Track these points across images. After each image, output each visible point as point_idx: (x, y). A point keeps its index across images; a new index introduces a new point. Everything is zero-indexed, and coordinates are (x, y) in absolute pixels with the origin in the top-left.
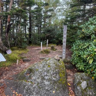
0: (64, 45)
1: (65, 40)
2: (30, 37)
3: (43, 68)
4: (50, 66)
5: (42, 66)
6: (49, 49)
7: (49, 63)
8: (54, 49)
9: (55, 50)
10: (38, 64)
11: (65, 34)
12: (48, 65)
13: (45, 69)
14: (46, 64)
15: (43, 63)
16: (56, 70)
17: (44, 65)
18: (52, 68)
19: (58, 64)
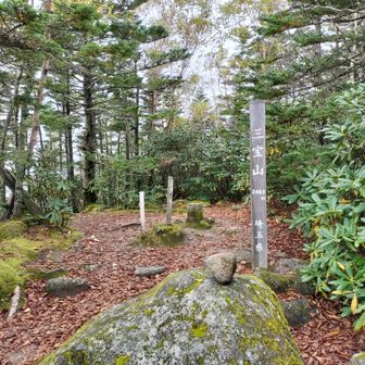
0: (258, 197)
1: (263, 172)
2: (90, 176)
3: (160, 346)
5: (153, 331)
6: (178, 222)
7: (197, 306)
8: (202, 222)
9: (209, 228)
12: (190, 324)
13: (176, 350)
14: (179, 318)
15: (157, 310)
16: (249, 354)
17: (163, 325)
18: (220, 344)
19: (254, 312)
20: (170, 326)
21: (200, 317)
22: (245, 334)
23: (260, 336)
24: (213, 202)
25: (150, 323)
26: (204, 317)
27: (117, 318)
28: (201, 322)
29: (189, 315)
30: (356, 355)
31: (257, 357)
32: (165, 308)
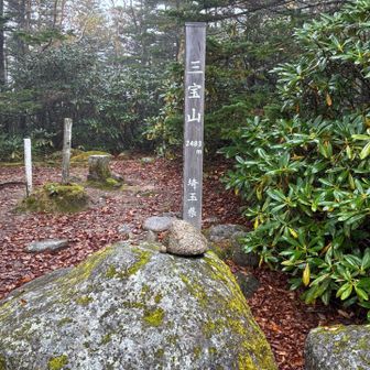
0: (192, 149)
1: (200, 118)
3: (106, 341)
4: (162, 314)
5: (95, 324)
7: (145, 288)
8: (109, 180)
9: (118, 187)
10: (48, 308)
11: (195, 80)
12: (141, 312)
13: (129, 343)
14: (127, 305)
15: (95, 297)
16: (214, 340)
17: (106, 315)
18: (181, 332)
19: (215, 293)
20: (116, 316)
21: (152, 303)
22: (208, 318)
23: (224, 319)
24: (115, 152)
25: (88, 313)
26: (158, 302)
27: (40, 311)
28: (154, 308)
29: (138, 302)
30: (314, 331)
31: (223, 343)
32: (105, 294)
